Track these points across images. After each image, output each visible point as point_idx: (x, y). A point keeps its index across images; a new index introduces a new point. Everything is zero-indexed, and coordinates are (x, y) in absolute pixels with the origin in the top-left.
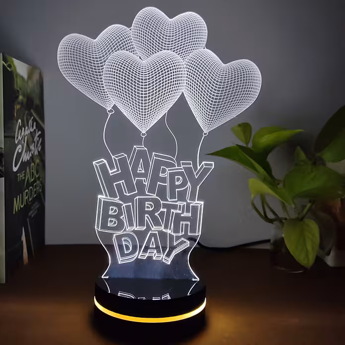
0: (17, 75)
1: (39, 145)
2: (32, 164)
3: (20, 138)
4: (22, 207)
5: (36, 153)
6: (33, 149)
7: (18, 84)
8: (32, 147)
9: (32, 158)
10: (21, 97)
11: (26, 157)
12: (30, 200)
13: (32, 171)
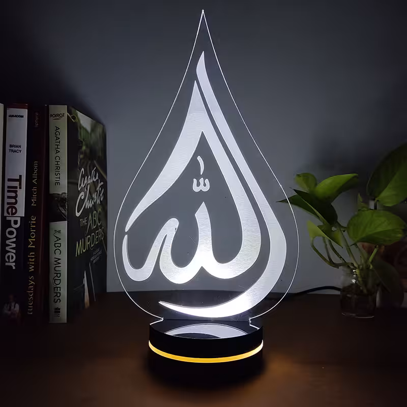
0: (81, 127)
1: (101, 195)
2: (95, 212)
3: (83, 185)
4: (84, 251)
5: (98, 202)
6: (96, 197)
7: (82, 136)
8: (94, 196)
9: (94, 205)
10: (84, 148)
11: (88, 204)
12: (92, 246)
13: (94, 218)
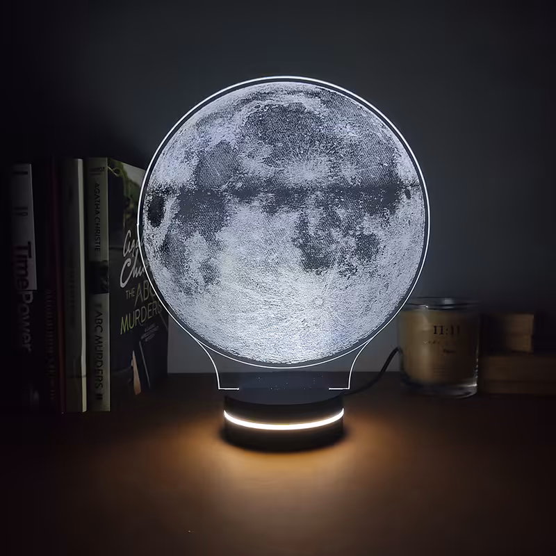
0: (128, 181)
3: (129, 251)
4: (131, 328)
7: (128, 191)
10: (132, 206)
11: (136, 273)
12: (142, 321)
13: (144, 289)
